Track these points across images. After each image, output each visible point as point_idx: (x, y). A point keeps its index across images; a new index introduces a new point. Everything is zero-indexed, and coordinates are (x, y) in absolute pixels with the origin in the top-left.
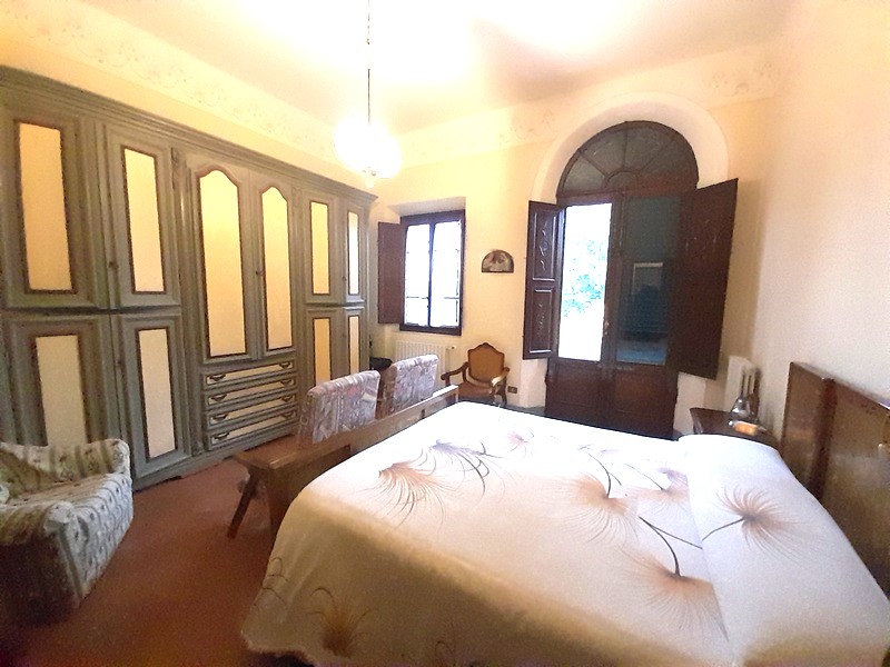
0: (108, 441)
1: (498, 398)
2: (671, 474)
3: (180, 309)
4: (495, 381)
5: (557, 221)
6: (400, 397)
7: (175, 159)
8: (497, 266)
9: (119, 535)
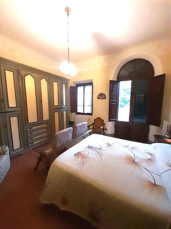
0: (3, 146)
1: (102, 132)
2: (150, 154)
3: (20, 111)
4: (102, 127)
5: (117, 85)
6: (78, 134)
7: (18, 72)
8: (101, 97)
9: (7, 171)
